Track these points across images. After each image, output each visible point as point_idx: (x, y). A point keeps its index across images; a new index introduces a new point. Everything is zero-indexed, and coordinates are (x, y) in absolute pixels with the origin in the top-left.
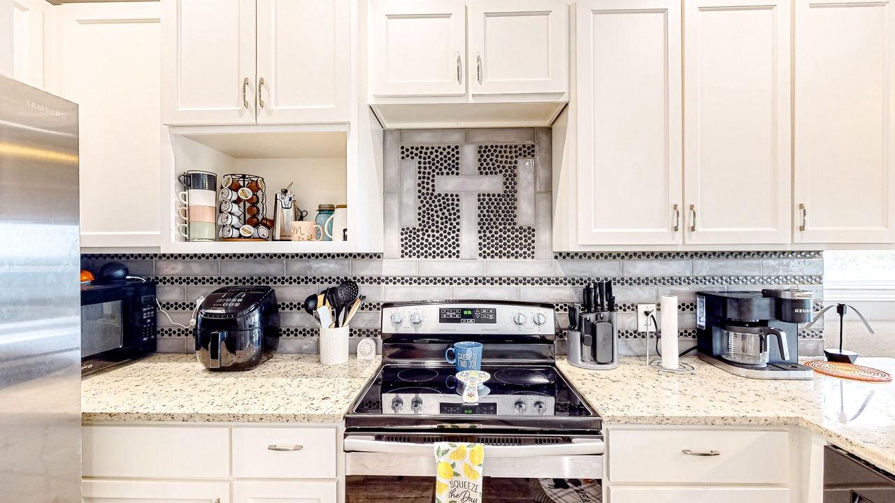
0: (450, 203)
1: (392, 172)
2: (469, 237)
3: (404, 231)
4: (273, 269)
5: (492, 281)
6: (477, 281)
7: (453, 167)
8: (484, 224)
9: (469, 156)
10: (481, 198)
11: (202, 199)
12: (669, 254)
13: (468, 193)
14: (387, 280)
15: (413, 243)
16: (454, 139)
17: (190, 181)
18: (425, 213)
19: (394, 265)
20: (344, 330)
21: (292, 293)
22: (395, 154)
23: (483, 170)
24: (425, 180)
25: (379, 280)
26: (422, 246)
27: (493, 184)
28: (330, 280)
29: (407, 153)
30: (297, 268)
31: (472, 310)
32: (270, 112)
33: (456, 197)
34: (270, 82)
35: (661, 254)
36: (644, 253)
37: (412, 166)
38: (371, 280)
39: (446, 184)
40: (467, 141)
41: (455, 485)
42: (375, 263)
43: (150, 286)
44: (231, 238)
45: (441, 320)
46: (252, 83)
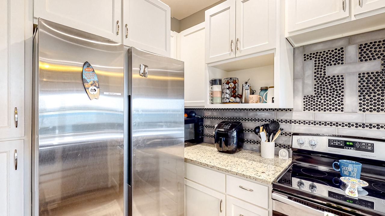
0: (337, 81)
1: (299, 68)
2: (351, 100)
3: (305, 97)
4: (241, 115)
5: (371, 126)
6: (358, 125)
7: (339, 60)
8: (364, 91)
9: (351, 52)
10: (361, 75)
11: (217, 88)
13: (350, 74)
14: (295, 122)
15: (311, 103)
16: (340, 44)
17: (214, 82)
18: (319, 87)
19: (299, 115)
20: (272, 144)
21: (249, 125)
22: (300, 59)
23: (363, 59)
24: (319, 71)
25: (291, 122)
26: (317, 105)
27: (372, 66)
28: (266, 120)
29: (307, 57)
30: (251, 114)
31: (353, 142)
32: (241, 51)
33: (341, 77)
34: (241, 40)
37: (311, 64)
38: (286, 121)
39: (333, 70)
40: (350, 43)
42: (288, 113)
43: (202, 120)
44: (226, 103)
45: (330, 146)
46: (234, 41)
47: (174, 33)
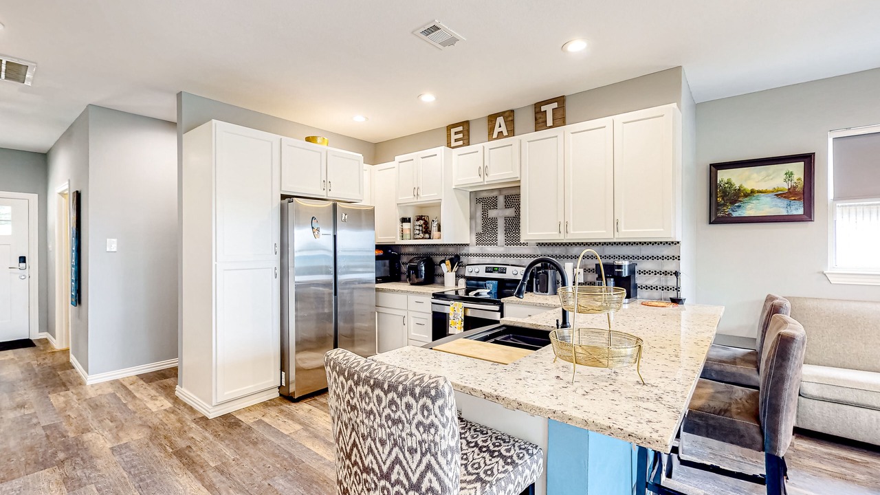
0: (494, 221)
1: (473, 209)
2: (501, 237)
3: (477, 234)
4: (433, 250)
5: (510, 256)
6: (505, 256)
7: (495, 206)
8: (507, 231)
9: (501, 200)
10: (506, 219)
11: (406, 226)
12: (591, 244)
13: (500, 217)
14: (471, 255)
15: (481, 239)
16: (495, 194)
17: (404, 220)
18: (484, 226)
19: (473, 249)
20: (453, 274)
21: (438, 259)
22: (474, 202)
23: (507, 207)
24: (485, 212)
25: (468, 255)
26: (483, 240)
27: (510, 212)
28: (452, 255)
29: (478, 201)
30: (442, 249)
31: (498, 268)
32: (421, 197)
33: (496, 219)
34: (421, 188)
35: (587, 244)
36: (578, 243)
37: (480, 206)
38: (465, 255)
39: (492, 213)
40: (500, 194)
41: (455, 314)
42: (466, 248)
43: (399, 257)
44: (417, 239)
45: (486, 272)
46: (416, 188)
47: (366, 166)
